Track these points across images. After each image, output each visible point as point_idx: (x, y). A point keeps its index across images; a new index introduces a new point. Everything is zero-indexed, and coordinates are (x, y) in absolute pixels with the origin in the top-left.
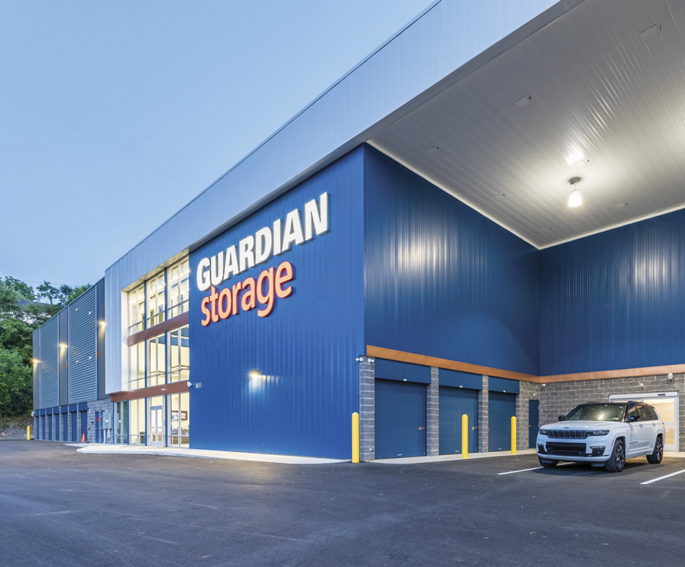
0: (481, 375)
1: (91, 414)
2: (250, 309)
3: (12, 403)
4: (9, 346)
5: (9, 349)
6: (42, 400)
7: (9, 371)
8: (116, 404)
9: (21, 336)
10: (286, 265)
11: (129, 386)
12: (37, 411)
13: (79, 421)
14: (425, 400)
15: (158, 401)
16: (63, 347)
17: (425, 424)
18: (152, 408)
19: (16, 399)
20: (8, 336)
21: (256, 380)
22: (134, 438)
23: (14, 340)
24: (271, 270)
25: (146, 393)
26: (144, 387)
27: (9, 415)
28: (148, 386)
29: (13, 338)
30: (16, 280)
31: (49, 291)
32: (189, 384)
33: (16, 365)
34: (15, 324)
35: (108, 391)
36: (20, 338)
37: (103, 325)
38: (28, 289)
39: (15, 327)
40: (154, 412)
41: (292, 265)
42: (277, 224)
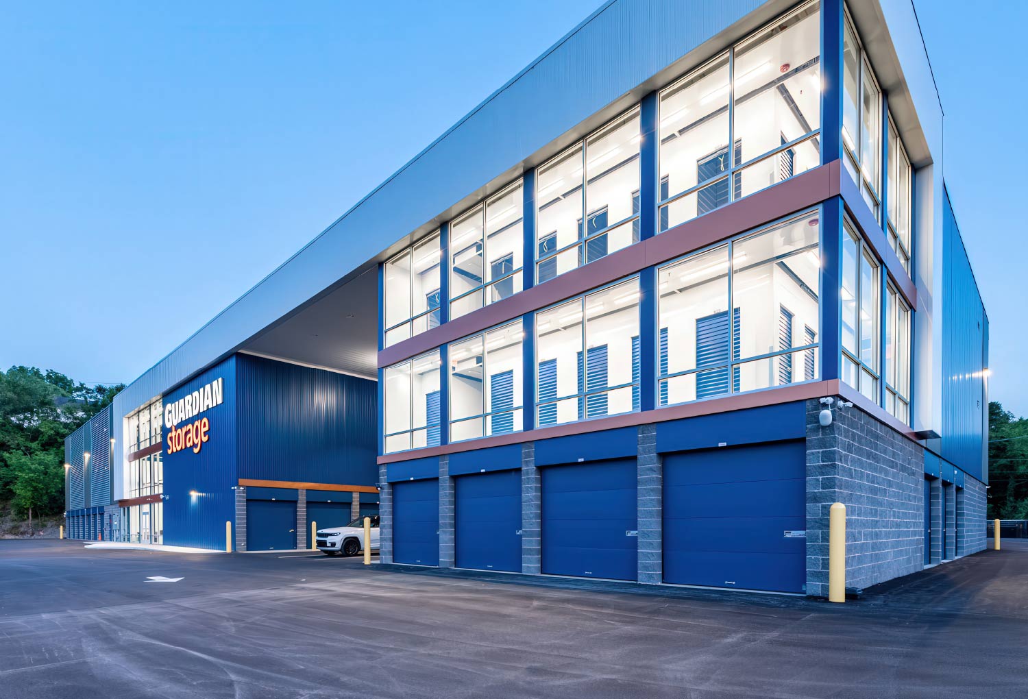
0: (352, 492)
1: (106, 516)
2: (191, 447)
3: (49, 502)
4: (47, 447)
5: (47, 450)
6: (72, 503)
7: (46, 473)
8: (122, 509)
9: (58, 437)
10: (205, 420)
11: (131, 495)
12: (68, 512)
13: (98, 522)
14: (296, 512)
15: (146, 508)
16: (87, 456)
17: (295, 527)
18: (144, 513)
19: (53, 499)
20: (45, 438)
21: (194, 495)
22: (133, 538)
23: (51, 441)
24: (199, 421)
25: (140, 501)
26: (138, 496)
27: (47, 515)
28: (141, 495)
29: (50, 439)
30: (56, 373)
31: (84, 391)
32: (162, 497)
33: (52, 468)
34: (52, 426)
35: (116, 498)
36: (56, 439)
37: (113, 441)
38: (68, 381)
39: (52, 429)
40: (144, 516)
41: (208, 419)
42: (201, 390)
